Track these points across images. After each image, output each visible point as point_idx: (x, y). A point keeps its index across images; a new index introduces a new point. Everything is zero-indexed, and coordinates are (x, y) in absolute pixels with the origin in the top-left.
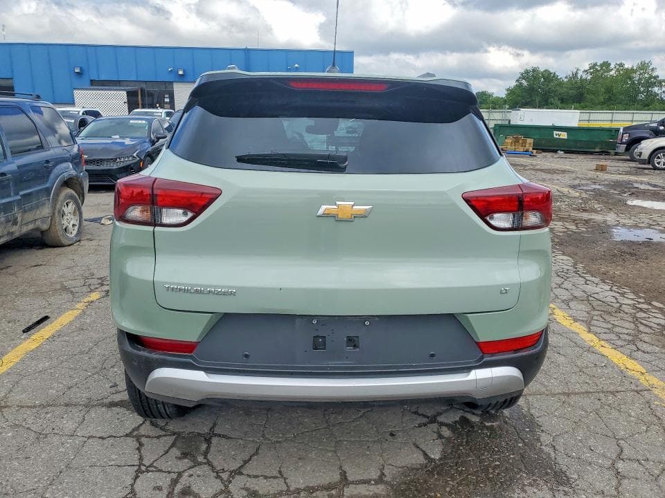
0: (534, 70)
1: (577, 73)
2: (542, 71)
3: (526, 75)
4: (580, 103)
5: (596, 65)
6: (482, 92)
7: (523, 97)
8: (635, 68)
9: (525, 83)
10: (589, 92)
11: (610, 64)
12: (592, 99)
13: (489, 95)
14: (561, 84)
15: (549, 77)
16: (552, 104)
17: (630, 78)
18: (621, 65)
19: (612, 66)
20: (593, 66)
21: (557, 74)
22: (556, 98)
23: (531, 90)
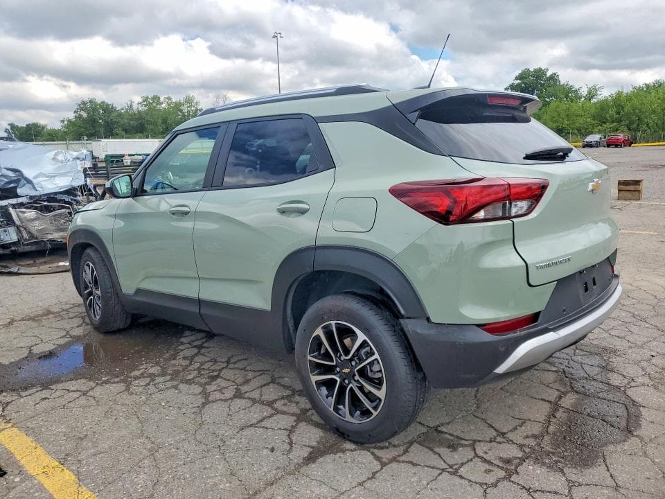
0: (91, 102)
1: (131, 105)
2: (99, 102)
3: (83, 106)
4: (142, 133)
5: (147, 98)
6: (33, 124)
7: (85, 128)
8: (182, 101)
9: (84, 115)
10: (149, 122)
11: (159, 98)
12: (152, 130)
13: (43, 128)
14: (120, 115)
15: (108, 109)
16: (117, 135)
17: (181, 111)
18: (169, 99)
19: (162, 99)
20: (146, 99)
21: (114, 106)
22: (120, 129)
23: (92, 121)
